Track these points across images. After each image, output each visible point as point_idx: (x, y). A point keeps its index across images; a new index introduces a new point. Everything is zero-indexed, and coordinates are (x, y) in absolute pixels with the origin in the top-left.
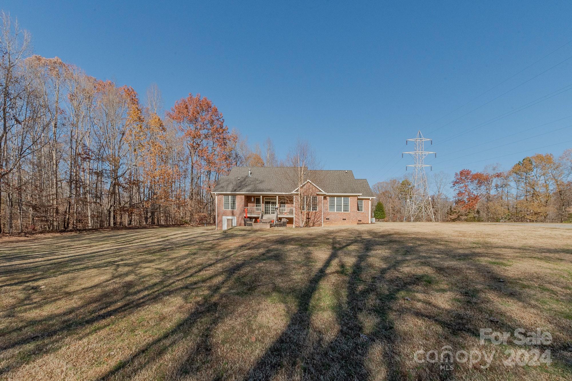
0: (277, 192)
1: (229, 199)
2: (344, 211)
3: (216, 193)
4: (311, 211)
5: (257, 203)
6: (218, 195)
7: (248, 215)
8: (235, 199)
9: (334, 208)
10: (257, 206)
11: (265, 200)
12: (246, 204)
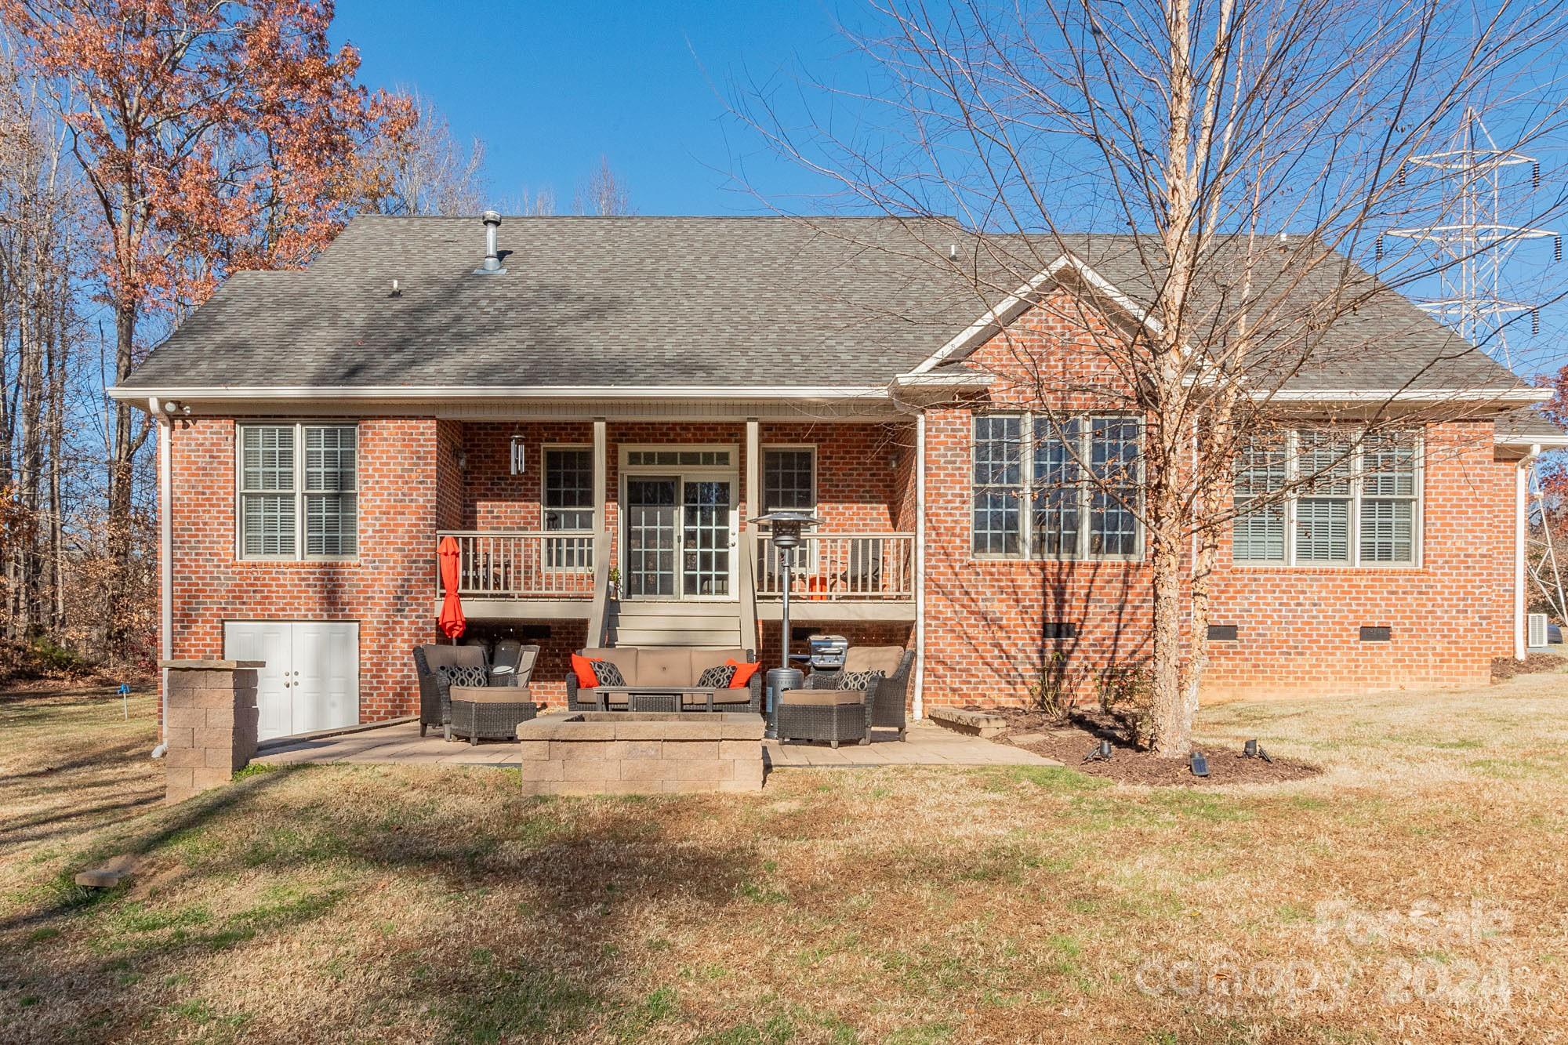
0: (747, 379)
1: (287, 458)
2: (1368, 553)
3: (153, 396)
4: (1085, 556)
5: (553, 500)
6: (181, 415)
7: (474, 609)
8: (348, 459)
9: (1278, 525)
10: (553, 522)
11: (628, 471)
12: (457, 508)
